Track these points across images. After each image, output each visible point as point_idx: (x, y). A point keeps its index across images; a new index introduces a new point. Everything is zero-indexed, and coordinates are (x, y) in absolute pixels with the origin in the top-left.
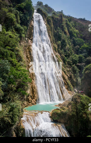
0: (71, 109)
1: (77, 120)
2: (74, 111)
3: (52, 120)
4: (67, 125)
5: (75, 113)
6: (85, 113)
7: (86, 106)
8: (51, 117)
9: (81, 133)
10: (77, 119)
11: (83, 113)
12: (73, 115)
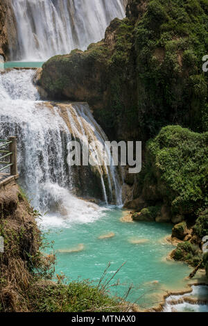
0: (114, 45)
1: (131, 82)
2: (121, 49)
3: (43, 92)
4: (99, 106)
5: (124, 56)
6: (161, 47)
7: (167, 21)
8: (38, 84)
9: (150, 127)
10: (134, 78)
11: (152, 48)
12: (117, 62)
